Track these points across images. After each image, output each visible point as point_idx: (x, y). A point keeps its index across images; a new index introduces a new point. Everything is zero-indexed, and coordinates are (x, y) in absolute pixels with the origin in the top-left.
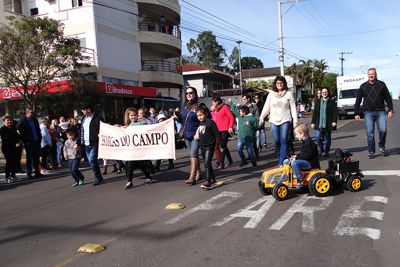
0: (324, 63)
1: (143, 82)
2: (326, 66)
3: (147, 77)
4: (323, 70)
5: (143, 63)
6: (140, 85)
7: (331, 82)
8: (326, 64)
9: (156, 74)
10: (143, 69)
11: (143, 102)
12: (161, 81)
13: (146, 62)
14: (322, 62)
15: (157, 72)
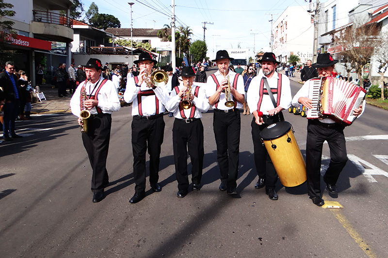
0: (189, 30)
1: (34, 34)
2: (191, 33)
3: (39, 28)
4: (188, 36)
5: (34, 13)
6: (31, 36)
7: (199, 48)
8: (190, 31)
9: (49, 26)
10: (34, 20)
11: (34, 55)
12: (55, 34)
13: (38, 12)
14: (187, 29)
15: (50, 24)
